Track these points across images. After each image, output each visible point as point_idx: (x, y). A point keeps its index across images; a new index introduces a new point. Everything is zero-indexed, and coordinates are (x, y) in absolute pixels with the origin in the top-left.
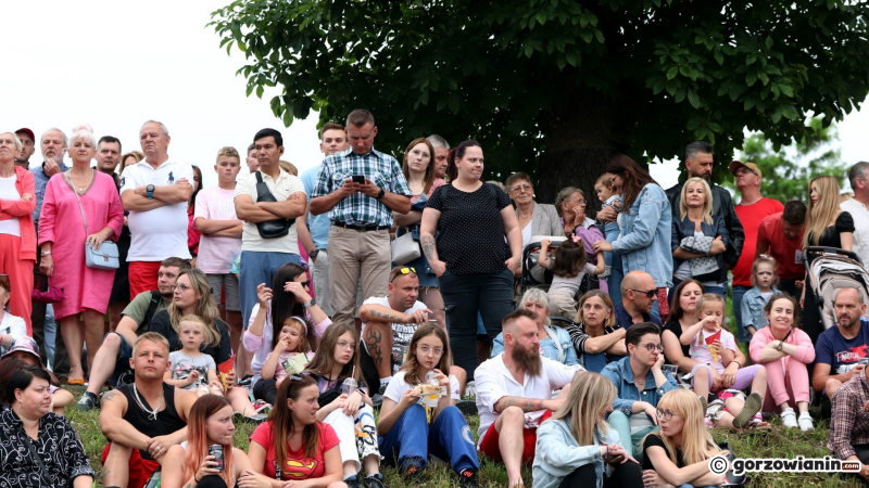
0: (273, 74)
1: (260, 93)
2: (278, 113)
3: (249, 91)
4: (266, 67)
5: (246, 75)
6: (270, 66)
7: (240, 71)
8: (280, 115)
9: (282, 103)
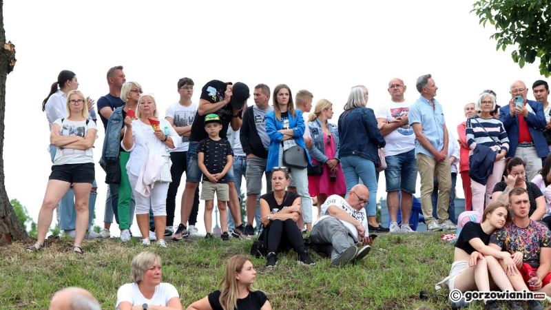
0: (512, 37)
1: (504, 48)
2: (516, 61)
3: (498, 47)
4: (507, 33)
5: (496, 38)
6: (510, 32)
7: (492, 36)
8: (517, 61)
9: (519, 54)
